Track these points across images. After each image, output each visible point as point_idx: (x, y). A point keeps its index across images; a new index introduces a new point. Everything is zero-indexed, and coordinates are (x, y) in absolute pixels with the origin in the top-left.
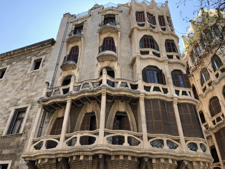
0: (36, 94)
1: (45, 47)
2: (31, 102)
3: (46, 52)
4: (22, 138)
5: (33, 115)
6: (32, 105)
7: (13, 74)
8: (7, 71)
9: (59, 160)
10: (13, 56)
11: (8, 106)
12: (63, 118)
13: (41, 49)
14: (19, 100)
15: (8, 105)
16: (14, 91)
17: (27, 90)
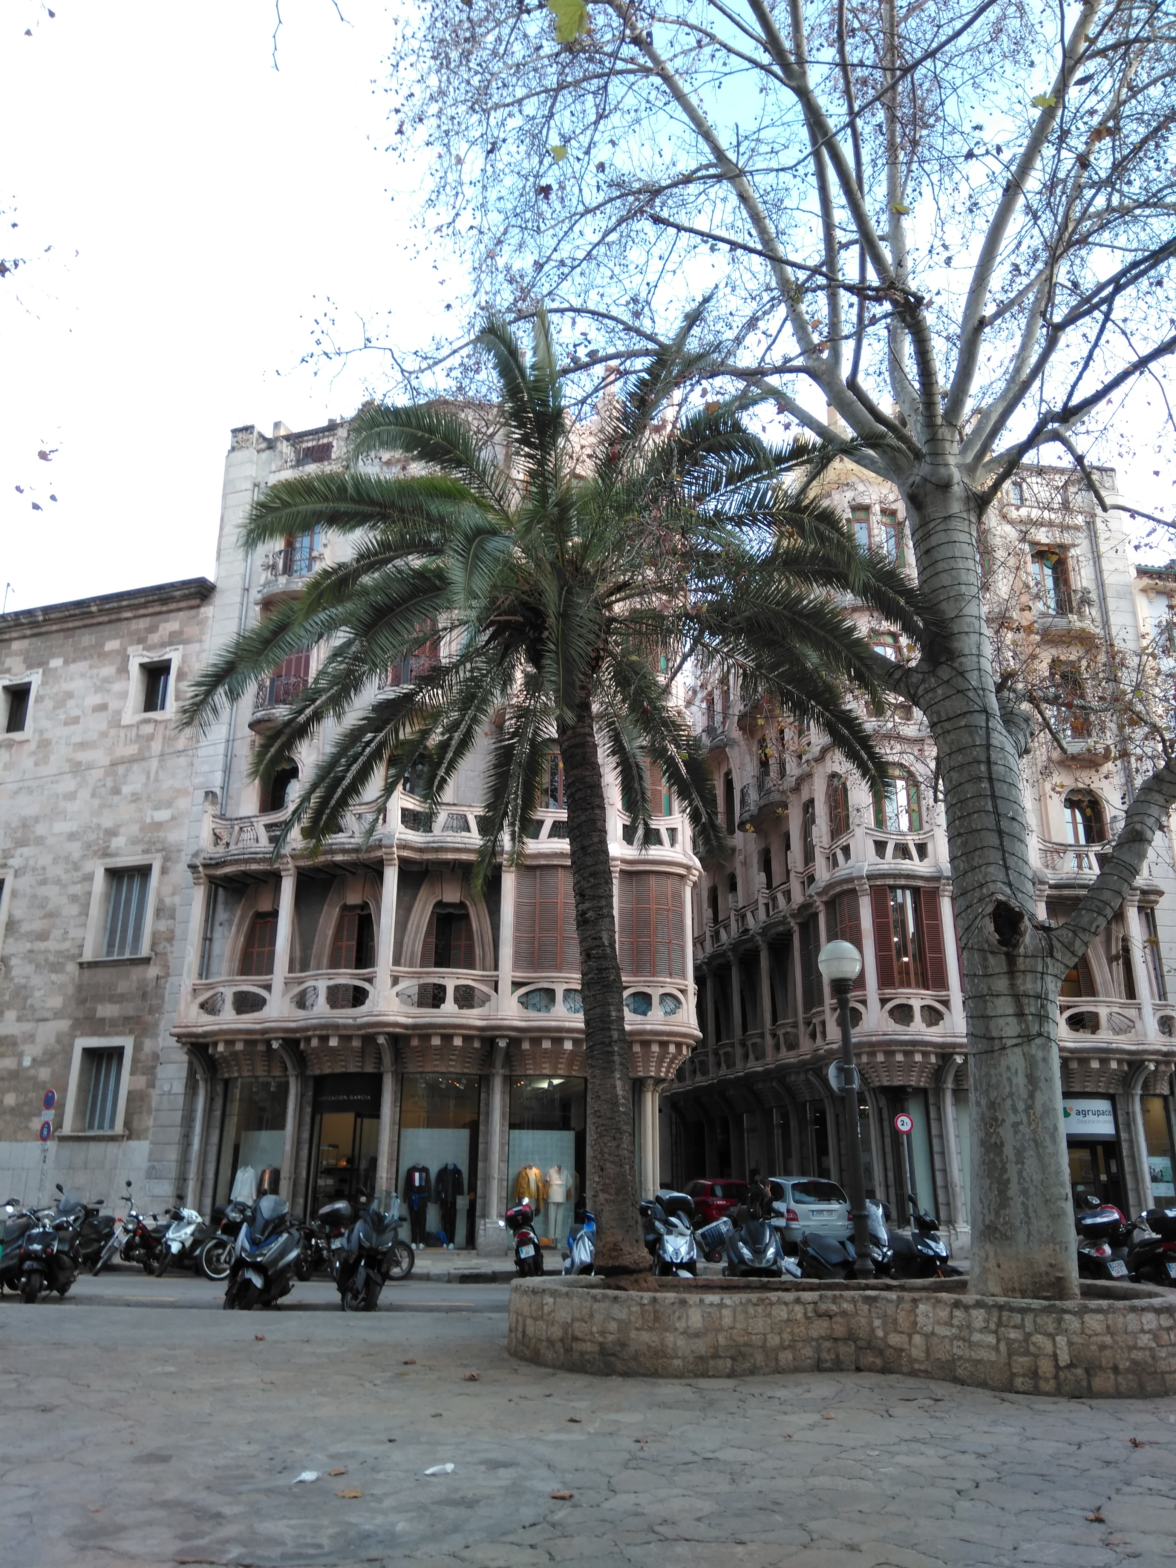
0: (173, 818)
1: (173, 606)
2: (159, 846)
3: (181, 632)
4: (153, 971)
5: (173, 894)
6: (166, 859)
7: (63, 717)
8: (36, 701)
9: (275, 1045)
10: (43, 629)
11: (76, 855)
12: (275, 914)
13: (160, 613)
14: (112, 833)
15: (75, 849)
16: (85, 794)
17: (136, 798)
